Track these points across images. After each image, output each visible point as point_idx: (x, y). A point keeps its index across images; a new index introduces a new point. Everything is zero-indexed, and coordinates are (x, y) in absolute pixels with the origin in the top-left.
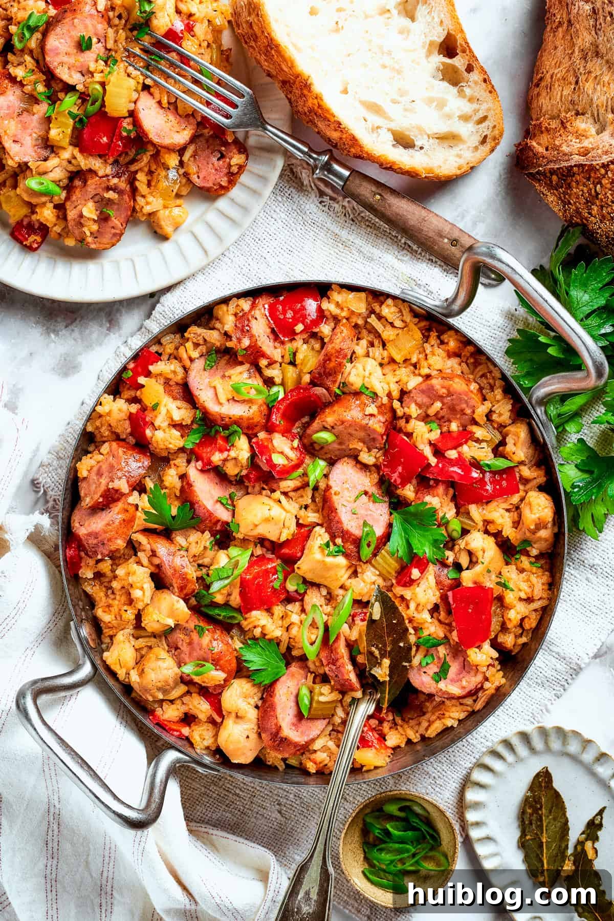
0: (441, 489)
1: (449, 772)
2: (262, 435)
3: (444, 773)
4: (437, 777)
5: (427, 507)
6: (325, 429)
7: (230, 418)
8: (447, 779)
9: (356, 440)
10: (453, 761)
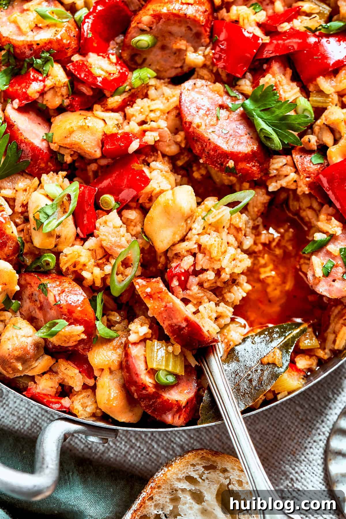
0: (276, 67)
1: (307, 474)
2: (76, 58)
3: (302, 474)
4: (295, 479)
5: (265, 88)
6: (143, 31)
7: (38, 44)
8: (305, 483)
9: (179, 38)
10: (311, 459)
